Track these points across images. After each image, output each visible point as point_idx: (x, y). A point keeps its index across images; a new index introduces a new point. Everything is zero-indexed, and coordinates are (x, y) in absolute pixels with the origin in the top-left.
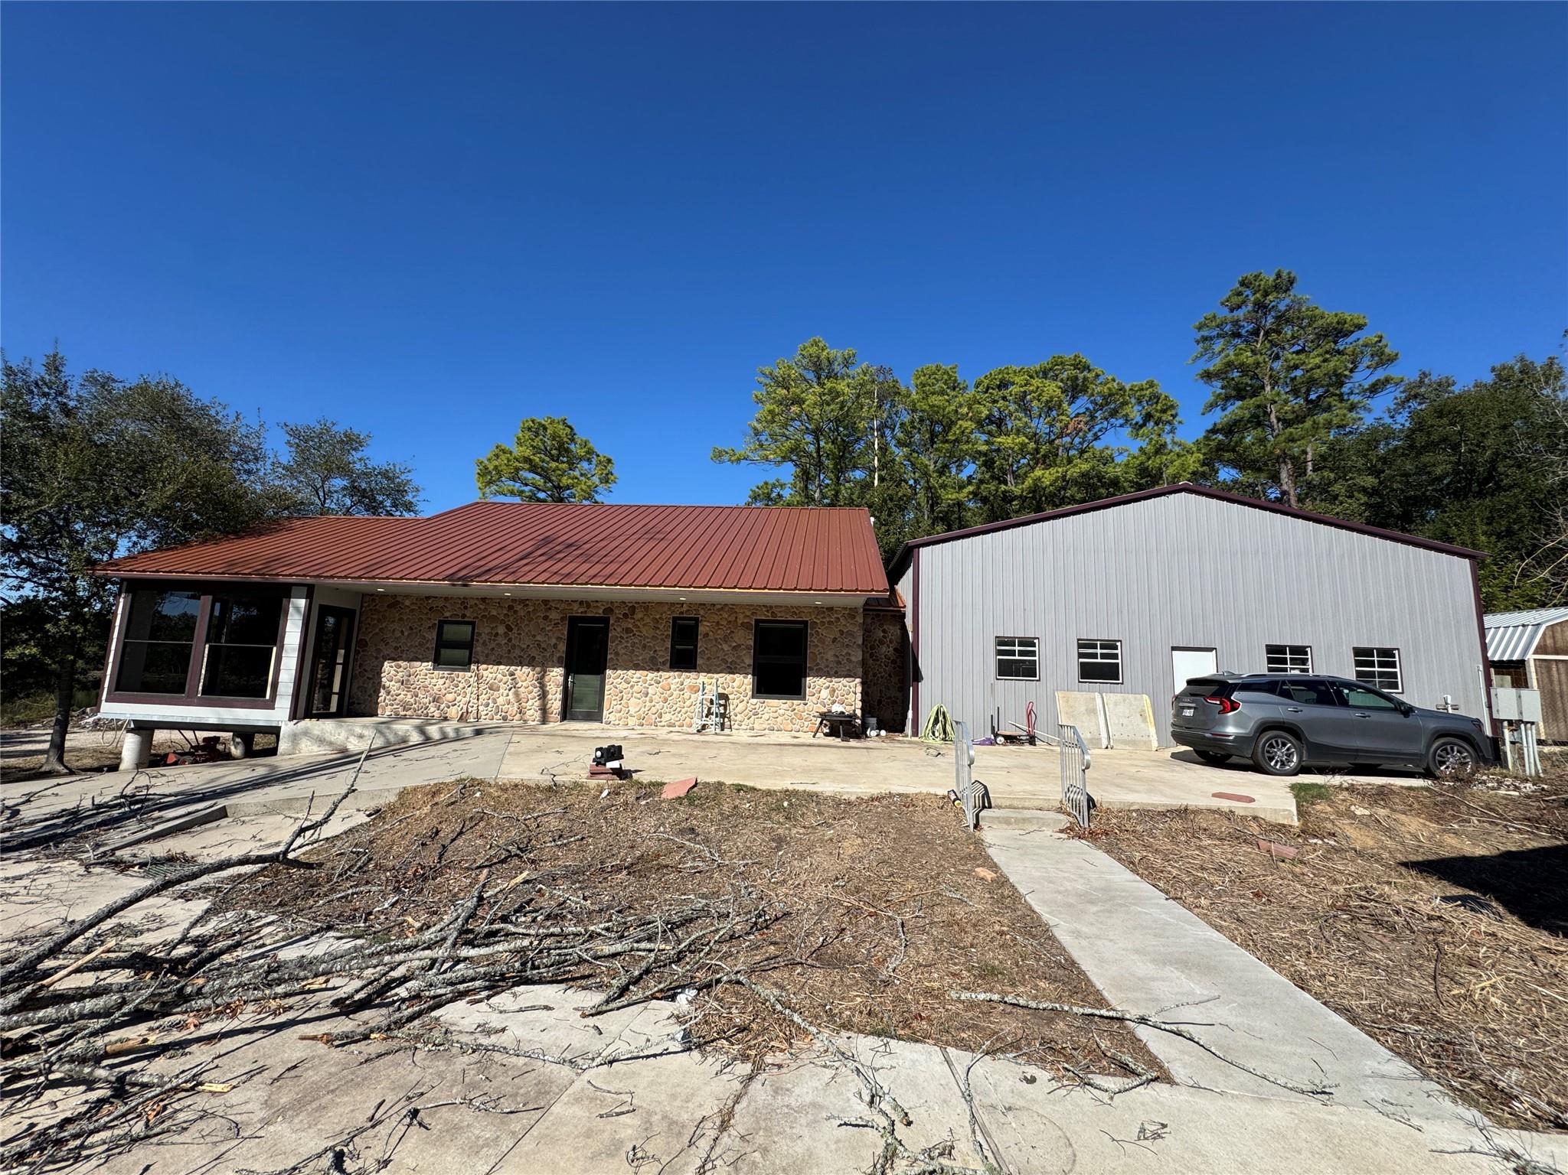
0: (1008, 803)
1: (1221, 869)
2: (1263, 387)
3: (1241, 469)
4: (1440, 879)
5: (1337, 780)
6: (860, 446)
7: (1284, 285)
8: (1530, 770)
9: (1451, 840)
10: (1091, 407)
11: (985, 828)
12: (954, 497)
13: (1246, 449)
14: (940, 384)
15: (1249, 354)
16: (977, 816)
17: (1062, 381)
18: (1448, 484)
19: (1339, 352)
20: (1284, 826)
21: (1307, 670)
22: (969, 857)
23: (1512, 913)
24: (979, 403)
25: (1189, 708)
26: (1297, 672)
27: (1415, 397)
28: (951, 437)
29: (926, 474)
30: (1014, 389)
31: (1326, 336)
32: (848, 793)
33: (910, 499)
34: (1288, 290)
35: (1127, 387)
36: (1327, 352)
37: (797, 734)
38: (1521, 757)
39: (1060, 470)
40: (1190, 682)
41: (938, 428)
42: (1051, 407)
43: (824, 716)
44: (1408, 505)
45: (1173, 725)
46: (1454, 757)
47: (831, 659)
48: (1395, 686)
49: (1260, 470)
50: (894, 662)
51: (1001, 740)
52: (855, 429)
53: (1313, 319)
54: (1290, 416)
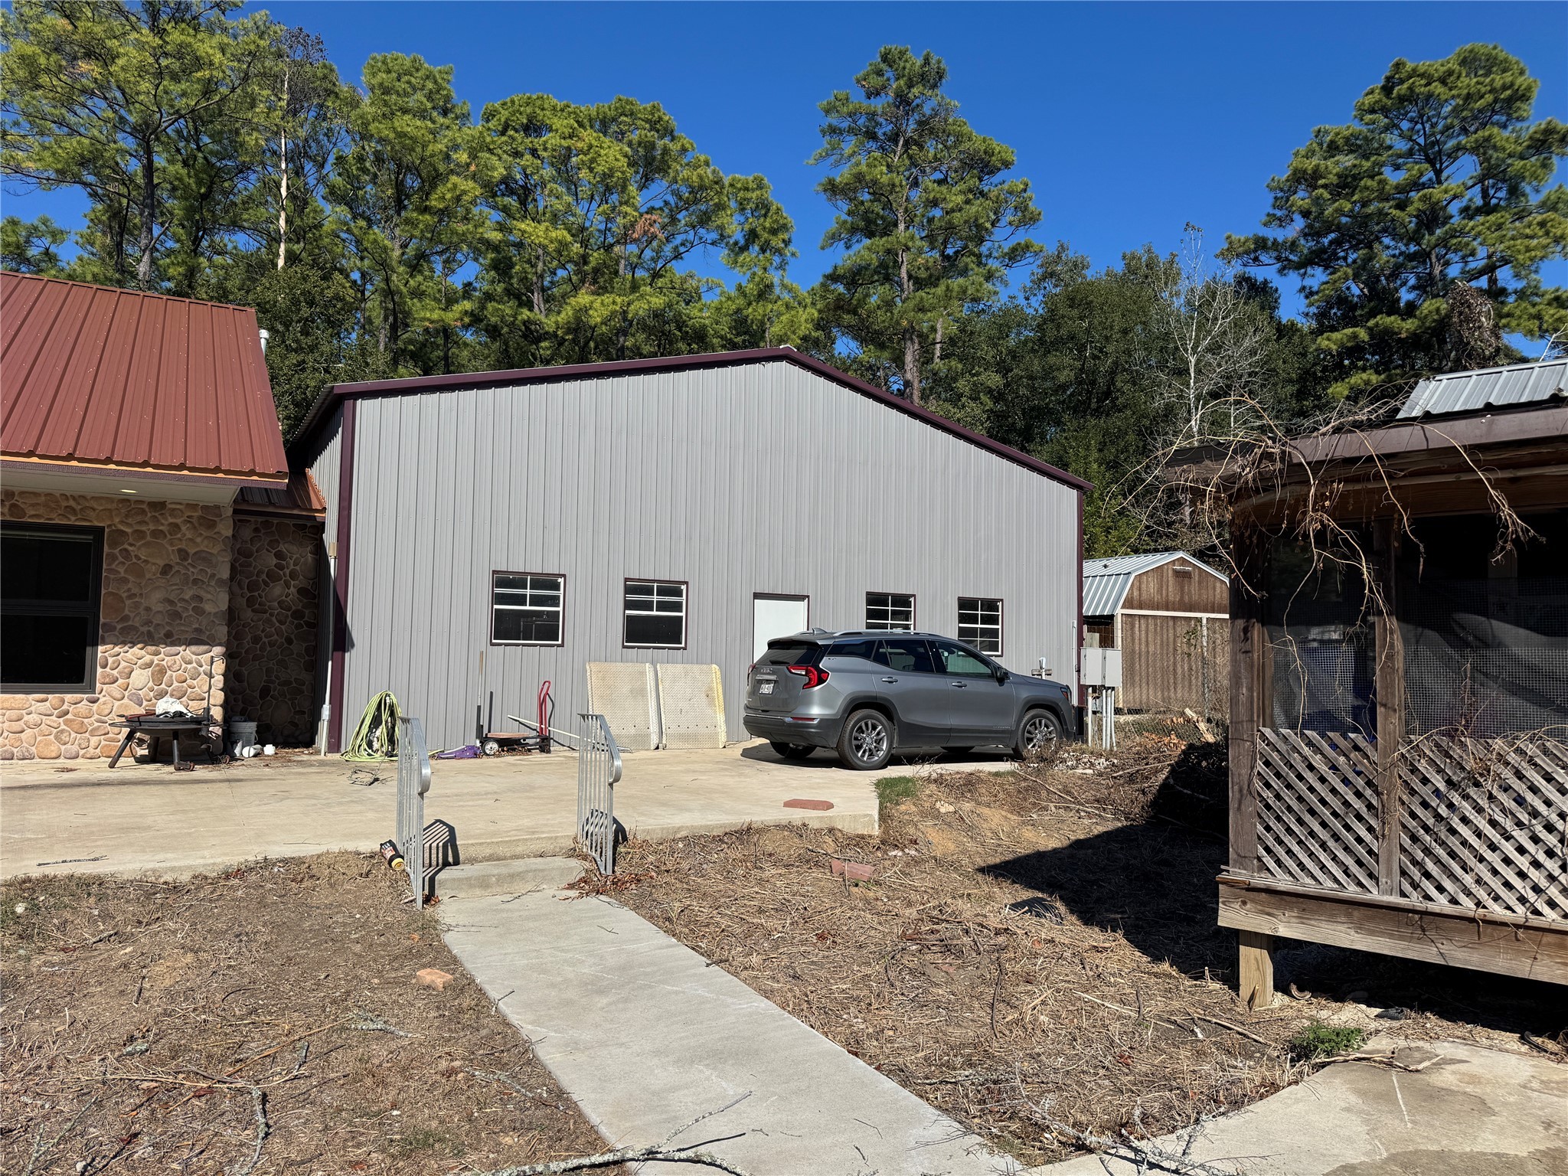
0: (488, 851)
1: (782, 908)
2: (896, 225)
3: (863, 341)
4: (1014, 882)
5: (925, 770)
6: (248, 186)
7: (931, 78)
8: (1106, 744)
9: (1028, 834)
10: (672, 200)
11: (445, 899)
12: (435, 316)
13: (869, 313)
14: (419, 96)
15: (884, 168)
16: (432, 880)
17: (630, 144)
18: (1072, 395)
19: (982, 194)
20: (862, 837)
21: (907, 627)
22: (410, 954)
23: (1072, 912)
24: (490, 151)
25: (768, 681)
26: (899, 631)
27: (1052, 275)
28: (434, 202)
29: (384, 265)
30: (552, 140)
31: (972, 167)
32: (173, 869)
33: (350, 309)
34: (934, 86)
35: (727, 181)
36: (970, 191)
37: (70, 764)
38: (1100, 730)
39: (619, 300)
40: (773, 645)
41: (412, 182)
42: (608, 187)
43: (135, 724)
44: (1031, 418)
45: (747, 707)
46: (1040, 732)
47: (159, 607)
48: (994, 647)
49: (882, 346)
50: (298, 615)
51: (492, 747)
52: (238, 146)
53: (959, 138)
54: (923, 274)
